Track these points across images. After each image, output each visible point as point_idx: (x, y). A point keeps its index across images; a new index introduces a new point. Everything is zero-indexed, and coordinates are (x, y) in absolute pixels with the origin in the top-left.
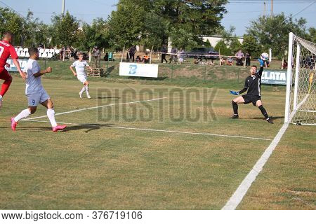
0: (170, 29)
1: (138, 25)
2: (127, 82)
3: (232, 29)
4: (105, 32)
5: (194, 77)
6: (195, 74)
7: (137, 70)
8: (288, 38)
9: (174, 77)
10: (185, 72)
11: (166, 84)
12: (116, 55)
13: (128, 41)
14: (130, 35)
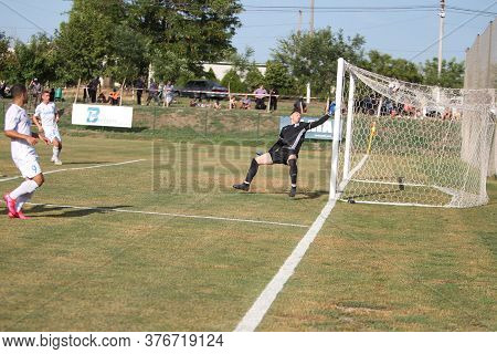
0: (151, 51)
1: (102, 45)
2: (84, 135)
3: (249, 53)
4: (50, 55)
5: (188, 128)
6: (190, 122)
7: (99, 117)
8: (336, 66)
9: (158, 128)
10: (176, 120)
11: (145, 138)
12: (67, 92)
13: (85, 70)
14: (90, 60)
